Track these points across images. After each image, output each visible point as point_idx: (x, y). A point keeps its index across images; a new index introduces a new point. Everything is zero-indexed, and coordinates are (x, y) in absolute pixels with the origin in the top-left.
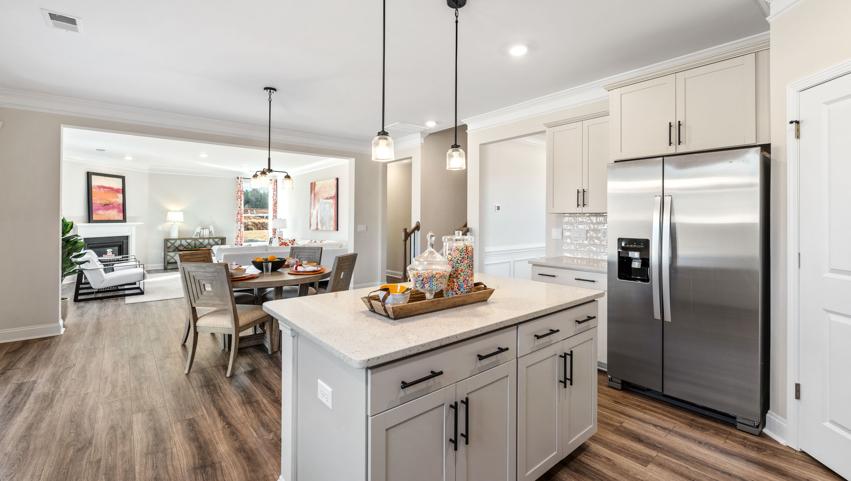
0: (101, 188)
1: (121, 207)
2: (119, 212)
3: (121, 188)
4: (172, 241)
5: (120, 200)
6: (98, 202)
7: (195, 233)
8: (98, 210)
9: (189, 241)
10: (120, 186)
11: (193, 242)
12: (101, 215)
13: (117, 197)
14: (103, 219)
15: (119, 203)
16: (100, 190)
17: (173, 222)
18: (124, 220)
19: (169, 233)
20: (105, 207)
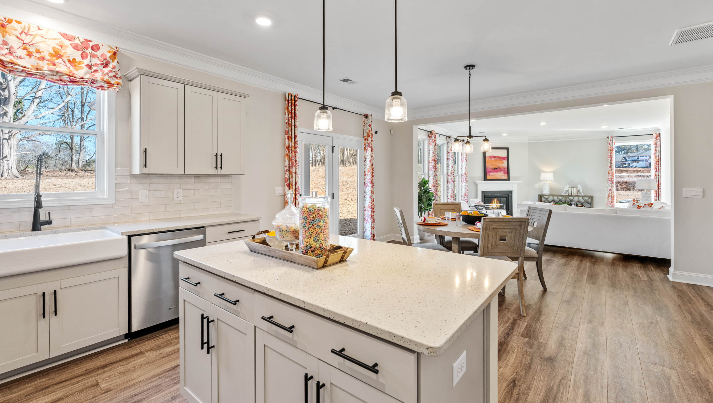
0: (492, 157)
1: (506, 170)
2: (505, 173)
3: (506, 156)
4: (547, 197)
5: (505, 165)
6: (490, 167)
7: (565, 191)
8: (490, 172)
9: (560, 198)
10: (505, 155)
11: (564, 198)
12: (492, 176)
13: (503, 163)
14: (493, 178)
15: (505, 167)
16: (491, 159)
17: (545, 181)
18: (508, 179)
19: (542, 190)
20: (495, 170)
